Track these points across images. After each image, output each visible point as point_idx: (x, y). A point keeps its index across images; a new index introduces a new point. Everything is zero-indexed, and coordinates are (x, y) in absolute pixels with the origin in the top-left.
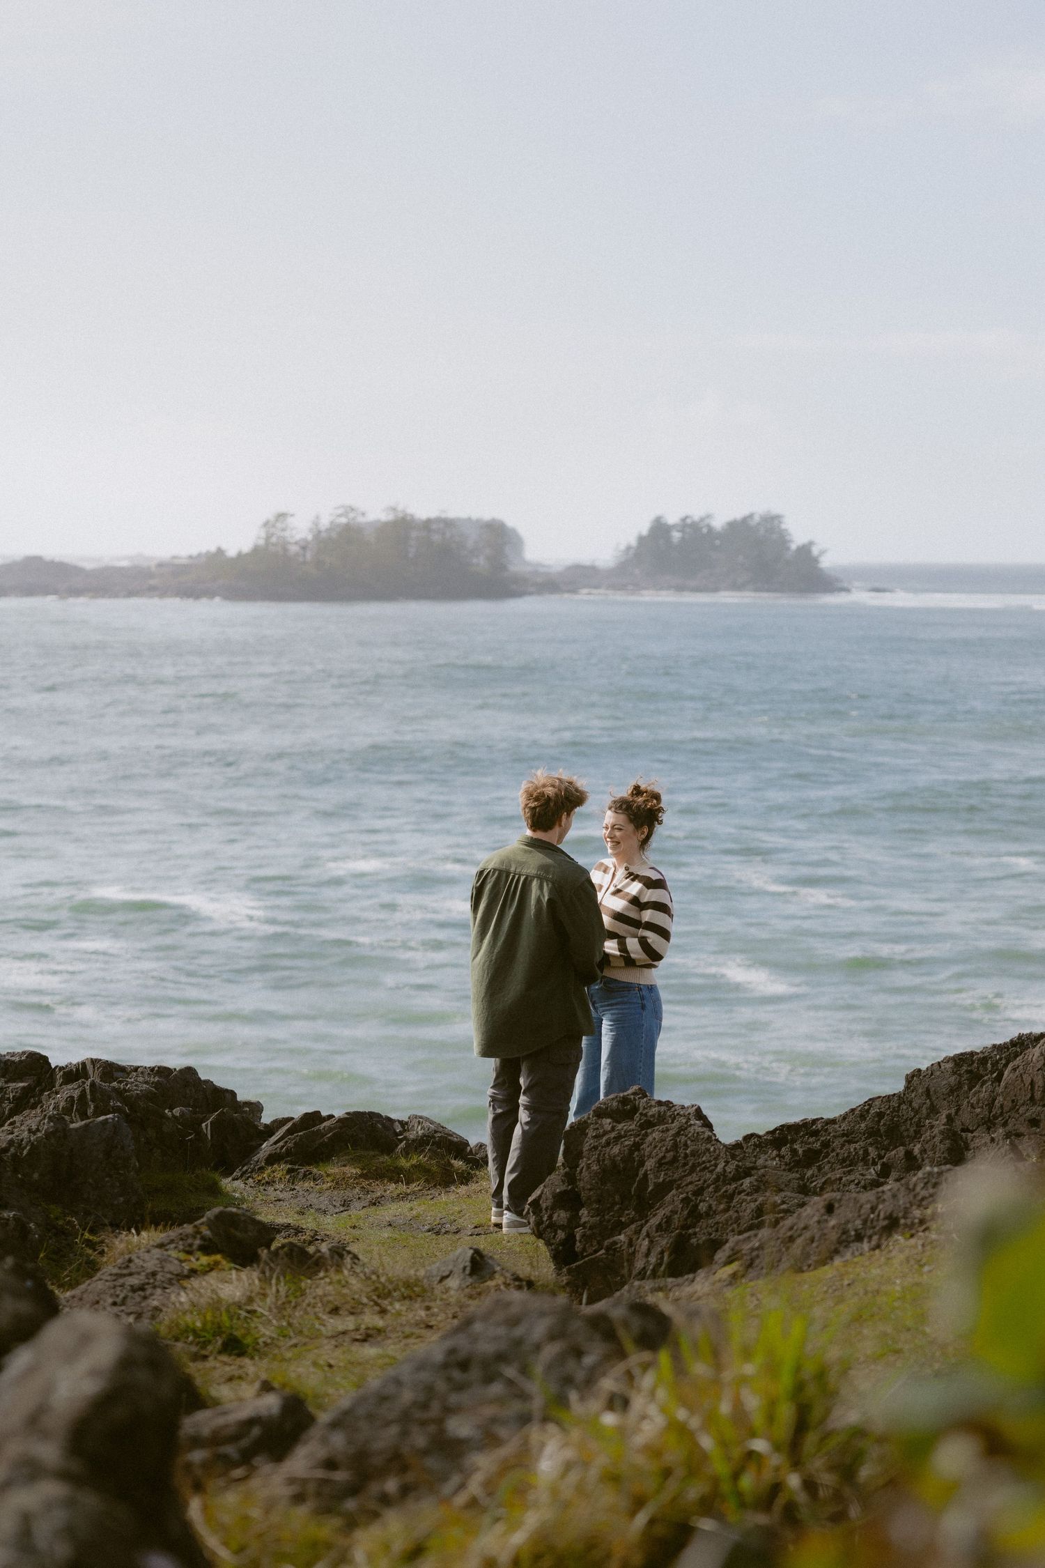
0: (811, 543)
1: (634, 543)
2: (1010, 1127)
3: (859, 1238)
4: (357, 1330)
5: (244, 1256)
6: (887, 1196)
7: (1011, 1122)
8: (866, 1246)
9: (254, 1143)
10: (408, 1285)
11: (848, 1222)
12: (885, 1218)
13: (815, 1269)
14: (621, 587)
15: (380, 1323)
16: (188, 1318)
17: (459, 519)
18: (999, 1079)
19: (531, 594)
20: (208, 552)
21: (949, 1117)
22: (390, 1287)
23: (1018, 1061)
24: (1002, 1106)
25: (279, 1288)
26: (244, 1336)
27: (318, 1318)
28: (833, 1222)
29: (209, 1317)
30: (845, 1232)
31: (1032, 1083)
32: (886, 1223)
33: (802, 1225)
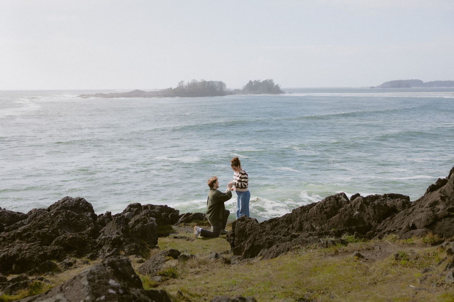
0: (278, 85)
1: (246, 85)
2: (310, 221)
3: (283, 252)
4: (195, 271)
5: (175, 257)
6: (287, 244)
7: (311, 220)
8: (284, 253)
9: (178, 219)
10: (204, 262)
11: (281, 249)
12: (287, 248)
13: (275, 258)
14: (244, 93)
15: (199, 270)
16: (166, 270)
17: (214, 81)
18: (308, 212)
19: (228, 95)
20: (169, 88)
21: (300, 219)
22: (201, 262)
23: (312, 209)
24: (309, 217)
25: (182, 263)
26: (176, 273)
27: (188, 269)
28: (278, 249)
29: (169, 270)
30: (280, 251)
31: (314, 213)
32: (287, 249)
33: (273, 249)
